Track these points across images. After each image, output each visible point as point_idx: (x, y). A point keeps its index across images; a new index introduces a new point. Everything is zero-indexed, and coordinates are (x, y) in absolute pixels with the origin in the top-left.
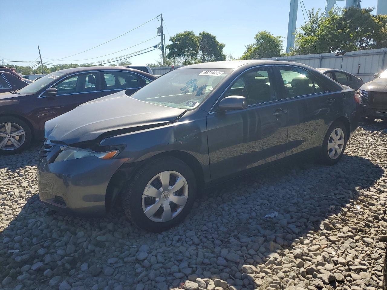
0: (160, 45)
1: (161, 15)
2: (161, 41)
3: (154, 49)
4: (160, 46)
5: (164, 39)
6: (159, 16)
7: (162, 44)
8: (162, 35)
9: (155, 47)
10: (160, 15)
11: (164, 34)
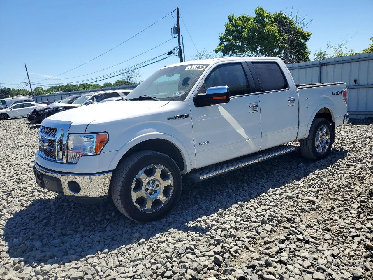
0: (177, 50)
1: (178, 9)
2: (178, 45)
3: (168, 56)
4: (177, 52)
5: (183, 42)
6: (173, 11)
7: (180, 48)
8: (179, 36)
9: (170, 53)
10: (175, 10)
11: (182, 35)
